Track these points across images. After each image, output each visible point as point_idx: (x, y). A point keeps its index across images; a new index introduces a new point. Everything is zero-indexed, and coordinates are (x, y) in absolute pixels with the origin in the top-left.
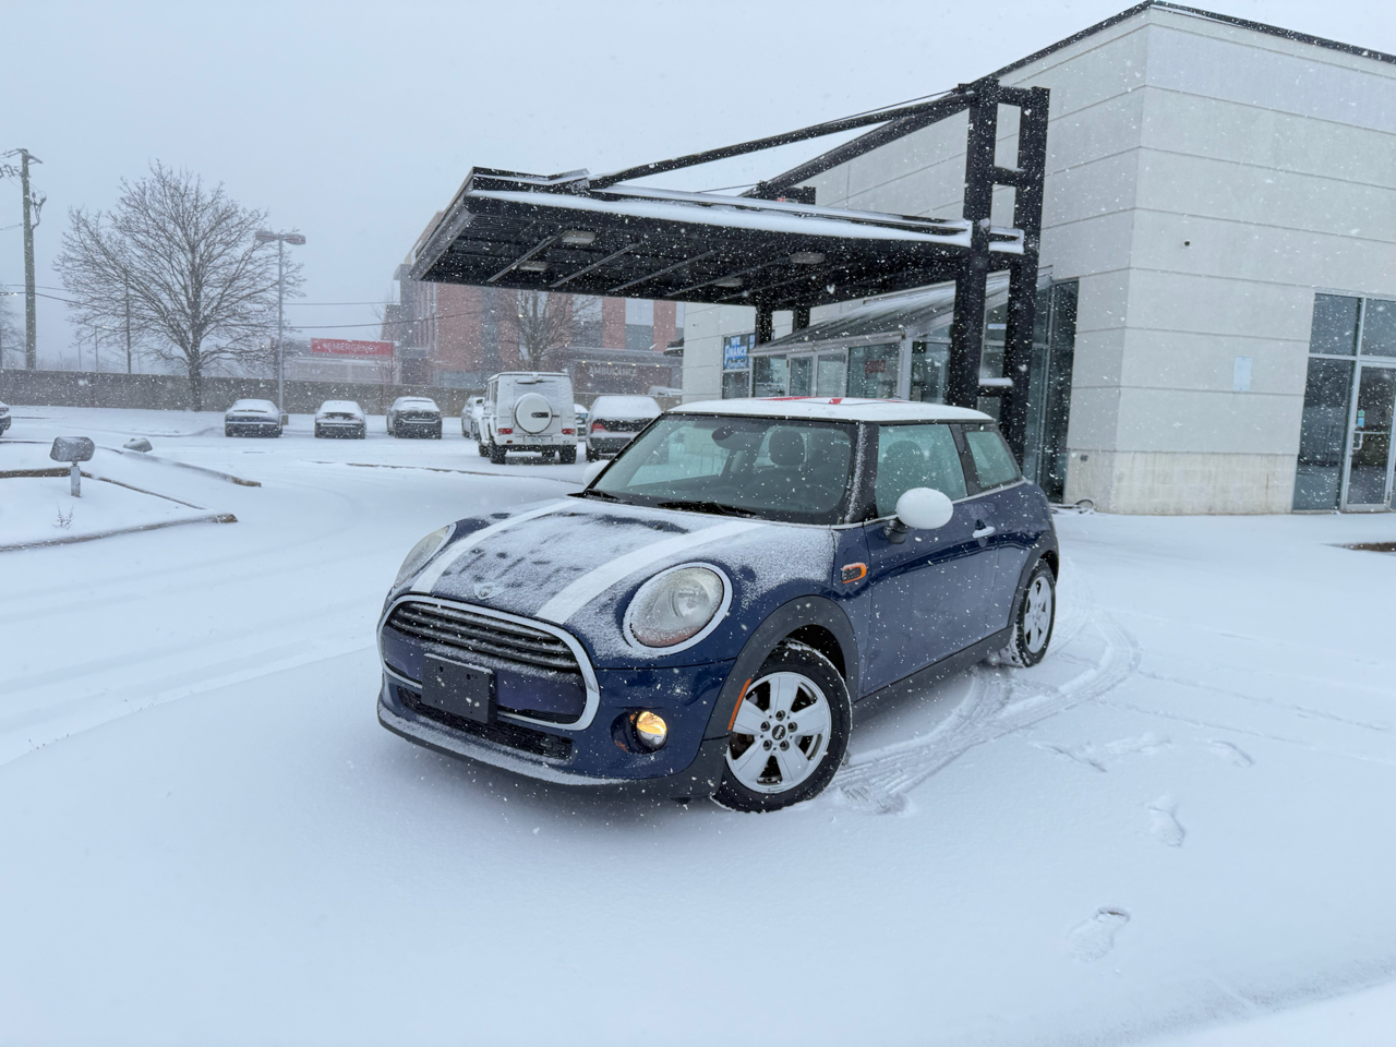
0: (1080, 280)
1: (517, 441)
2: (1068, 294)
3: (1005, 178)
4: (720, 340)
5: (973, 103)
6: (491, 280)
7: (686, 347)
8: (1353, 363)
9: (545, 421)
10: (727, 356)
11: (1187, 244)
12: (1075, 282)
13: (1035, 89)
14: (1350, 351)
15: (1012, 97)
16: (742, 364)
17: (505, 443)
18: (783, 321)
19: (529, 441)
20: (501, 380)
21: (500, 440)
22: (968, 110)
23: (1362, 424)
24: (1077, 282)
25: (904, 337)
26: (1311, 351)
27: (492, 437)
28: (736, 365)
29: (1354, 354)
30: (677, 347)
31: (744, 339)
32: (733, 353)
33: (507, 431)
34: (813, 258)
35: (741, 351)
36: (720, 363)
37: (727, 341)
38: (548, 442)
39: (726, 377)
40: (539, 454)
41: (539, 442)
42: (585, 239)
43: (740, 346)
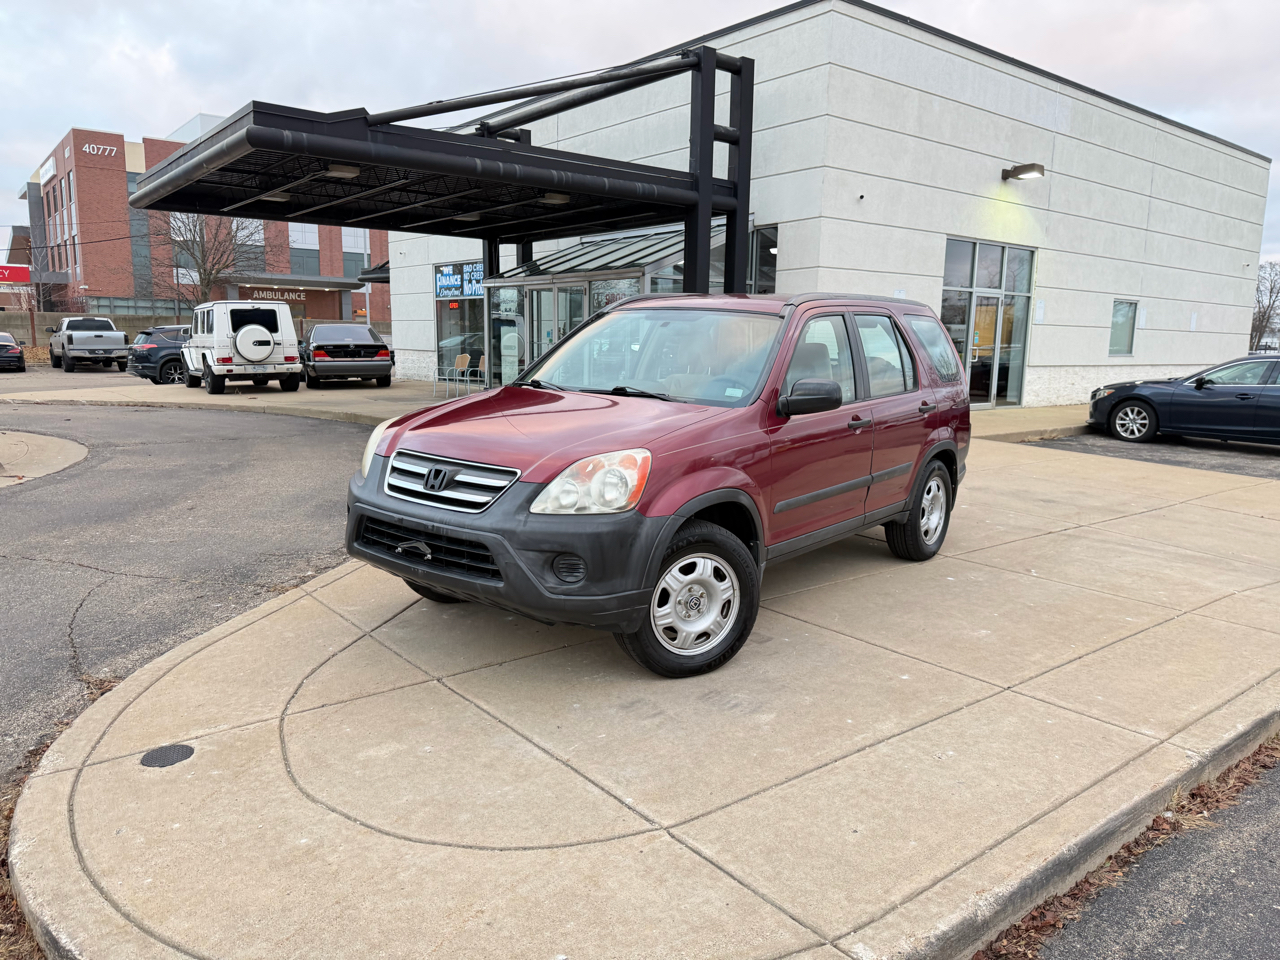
0: (779, 226)
1: (237, 370)
2: (768, 237)
3: (722, 136)
4: (431, 270)
5: (695, 67)
6: (225, 210)
7: (393, 275)
8: (971, 293)
9: (266, 350)
10: (439, 284)
11: (862, 197)
12: (774, 227)
13: (743, 58)
14: (968, 283)
15: (727, 64)
16: (457, 293)
17: (225, 373)
18: (508, 254)
19: (250, 370)
20: (214, 308)
21: (218, 369)
22: (690, 72)
23: (976, 342)
24: (776, 228)
25: (644, 275)
26: (945, 285)
27: (209, 367)
28: (450, 293)
29: (971, 286)
30: (380, 274)
31: (458, 268)
32: (445, 281)
33: (226, 361)
34: (556, 200)
35: (455, 280)
36: (431, 288)
37: (438, 269)
38: (270, 370)
39: (441, 305)
40: (251, 383)
41: (259, 370)
42: (349, 174)
43: (454, 274)
